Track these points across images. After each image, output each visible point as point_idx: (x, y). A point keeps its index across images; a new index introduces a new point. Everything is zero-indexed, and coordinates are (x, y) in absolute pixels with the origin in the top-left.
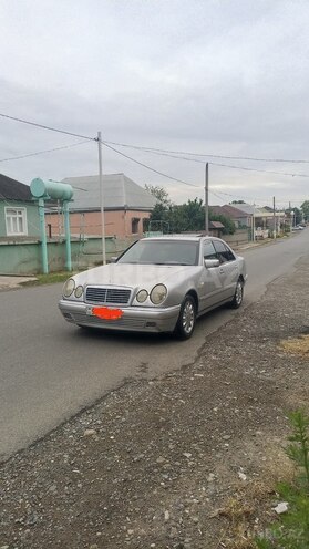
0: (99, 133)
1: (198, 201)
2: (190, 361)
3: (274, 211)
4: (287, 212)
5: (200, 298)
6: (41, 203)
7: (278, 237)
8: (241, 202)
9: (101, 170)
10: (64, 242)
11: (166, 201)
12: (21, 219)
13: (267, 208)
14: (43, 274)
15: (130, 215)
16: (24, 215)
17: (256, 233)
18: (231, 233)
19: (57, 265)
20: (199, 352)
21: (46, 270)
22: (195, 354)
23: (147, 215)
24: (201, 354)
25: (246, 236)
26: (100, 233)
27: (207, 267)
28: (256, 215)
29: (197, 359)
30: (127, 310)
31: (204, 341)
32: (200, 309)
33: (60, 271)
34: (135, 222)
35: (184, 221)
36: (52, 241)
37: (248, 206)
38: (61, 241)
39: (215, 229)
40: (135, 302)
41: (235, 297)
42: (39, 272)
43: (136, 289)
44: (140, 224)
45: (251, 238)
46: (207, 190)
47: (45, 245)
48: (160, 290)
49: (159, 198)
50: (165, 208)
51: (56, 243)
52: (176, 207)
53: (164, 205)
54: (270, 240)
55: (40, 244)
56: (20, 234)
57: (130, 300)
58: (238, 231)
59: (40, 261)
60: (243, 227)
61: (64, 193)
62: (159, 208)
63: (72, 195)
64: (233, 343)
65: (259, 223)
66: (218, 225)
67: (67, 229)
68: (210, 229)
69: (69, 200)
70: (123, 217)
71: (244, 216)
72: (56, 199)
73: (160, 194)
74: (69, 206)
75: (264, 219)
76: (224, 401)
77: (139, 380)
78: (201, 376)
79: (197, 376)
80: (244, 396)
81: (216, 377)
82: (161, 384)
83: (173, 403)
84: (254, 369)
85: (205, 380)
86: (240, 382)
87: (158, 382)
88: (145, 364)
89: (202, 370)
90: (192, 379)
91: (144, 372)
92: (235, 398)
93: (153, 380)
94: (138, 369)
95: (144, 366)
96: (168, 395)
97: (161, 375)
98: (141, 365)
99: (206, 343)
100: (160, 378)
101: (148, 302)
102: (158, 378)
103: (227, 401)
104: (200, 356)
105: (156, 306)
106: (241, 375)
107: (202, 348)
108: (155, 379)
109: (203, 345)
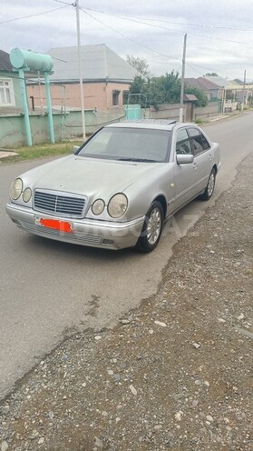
1: (175, 74)
2: (152, 291)
3: (244, 84)
5: (168, 202)
6: (22, 75)
7: (245, 109)
8: (214, 75)
9: (79, 40)
10: (47, 115)
11: (146, 73)
12: (8, 90)
13: (238, 81)
14: (27, 146)
15: (111, 87)
16: (11, 86)
18: (204, 106)
19: (40, 138)
20: (164, 272)
21: (30, 143)
22: (159, 277)
23: (127, 88)
24: (166, 275)
25: (216, 108)
26: (80, 106)
28: (227, 88)
29: (160, 286)
31: (170, 253)
33: (43, 144)
34: (116, 94)
35: (161, 94)
36: (34, 114)
37: (221, 79)
38: (43, 114)
39: (189, 102)
40: (90, 214)
41: (207, 189)
42: (24, 144)
43: (91, 198)
44: (120, 97)
45: (220, 110)
46: (184, 62)
47: (27, 118)
48: (120, 199)
49: (139, 69)
50: (143, 81)
51: (38, 116)
52: (154, 79)
53: (143, 77)
54: (238, 112)
55: (22, 117)
56: (8, 105)
57: (84, 210)
58: (209, 104)
59: (24, 134)
60: (214, 100)
61: (44, 64)
62: (139, 80)
63: (52, 66)
64: (204, 258)
65: (230, 96)
66: (192, 97)
67: (49, 102)
68: (185, 102)
69: (49, 72)
70: (105, 89)
71: (216, 88)
72: (37, 71)
73: (140, 66)
74: (50, 78)
75: (234, 92)
76: (192, 393)
77: (85, 331)
78: (163, 325)
79: (158, 325)
80: (220, 379)
81: (182, 328)
82: (111, 342)
83: (120, 396)
84: (230, 312)
85: (168, 337)
86: (213, 343)
87: (107, 336)
88: (96, 298)
89: (165, 311)
90: (151, 332)
91: (92, 313)
92: (207, 383)
93: (101, 331)
94: (86, 308)
95: (95, 301)
96: (115, 373)
97: (112, 321)
98: (91, 299)
99: (173, 258)
100: (111, 327)
101: (105, 215)
102: (108, 327)
103: (196, 393)
104: (164, 280)
105: (115, 220)
106: (214, 325)
107: (167, 267)
108: (104, 330)
109: (169, 261)
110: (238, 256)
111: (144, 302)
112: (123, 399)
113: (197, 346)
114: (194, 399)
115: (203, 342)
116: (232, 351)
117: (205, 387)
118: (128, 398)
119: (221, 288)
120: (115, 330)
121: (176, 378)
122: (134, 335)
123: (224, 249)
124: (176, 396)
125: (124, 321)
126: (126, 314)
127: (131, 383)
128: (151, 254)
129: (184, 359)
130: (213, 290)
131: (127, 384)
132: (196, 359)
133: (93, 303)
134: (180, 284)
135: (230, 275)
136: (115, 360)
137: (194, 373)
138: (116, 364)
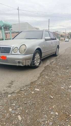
0: (18, 7)
2: (35, 79)
3: (66, 33)
4: (69, 34)
8: (57, 31)
13: (64, 33)
16: (1, 33)
17: (61, 39)
20: (41, 74)
22: (39, 75)
24: (41, 75)
27: (46, 40)
28: (61, 34)
29: (39, 78)
30: (9, 56)
31: (43, 69)
32: (42, 56)
36: (7, 39)
40: (13, 53)
43: (13, 47)
46: (49, 26)
60: (58, 37)
64: (55, 70)
69: (11, 27)
71: (58, 34)
75: (63, 35)
76: (49, 118)
77: (4, 93)
78: (38, 90)
79: (36, 90)
80: (63, 111)
81: (46, 91)
82: (14, 97)
83: (12, 121)
84: (66, 85)
85: (40, 94)
86: (59, 96)
87: (14, 95)
88: (13, 82)
89: (39, 85)
90: (33, 93)
91: (9, 87)
92: (57, 113)
93: (12, 93)
94: (8, 85)
95: (12, 83)
96: (13, 110)
97: (17, 89)
98: (11, 82)
99: (44, 70)
100: (16, 92)
101: (18, 53)
102: (15, 92)
103: (51, 118)
104: (40, 76)
105: (22, 54)
106: (59, 89)
107: (42, 72)
108: (13, 93)
109: (43, 71)
110: (67, 69)
111: (32, 83)
112: (13, 123)
113: (52, 97)
114: (50, 122)
115: (55, 96)
116: (68, 99)
117: (56, 115)
118: (16, 122)
119: (62, 78)
120: (18, 93)
121: (42, 111)
122: (25, 94)
123: (62, 67)
124: (41, 120)
125: (22, 89)
126: (24, 87)
127: (19, 114)
128: (37, 69)
129: (46, 103)
130: (59, 79)
131: (17, 115)
132: (52, 103)
133: (10, 83)
134: (46, 77)
135: (65, 74)
136: (14, 104)
137: (51, 109)
138: (14, 106)
